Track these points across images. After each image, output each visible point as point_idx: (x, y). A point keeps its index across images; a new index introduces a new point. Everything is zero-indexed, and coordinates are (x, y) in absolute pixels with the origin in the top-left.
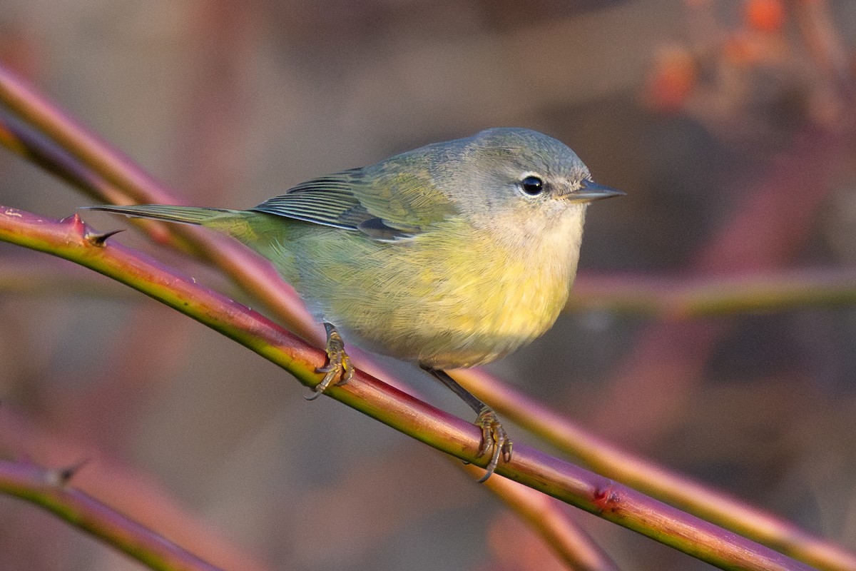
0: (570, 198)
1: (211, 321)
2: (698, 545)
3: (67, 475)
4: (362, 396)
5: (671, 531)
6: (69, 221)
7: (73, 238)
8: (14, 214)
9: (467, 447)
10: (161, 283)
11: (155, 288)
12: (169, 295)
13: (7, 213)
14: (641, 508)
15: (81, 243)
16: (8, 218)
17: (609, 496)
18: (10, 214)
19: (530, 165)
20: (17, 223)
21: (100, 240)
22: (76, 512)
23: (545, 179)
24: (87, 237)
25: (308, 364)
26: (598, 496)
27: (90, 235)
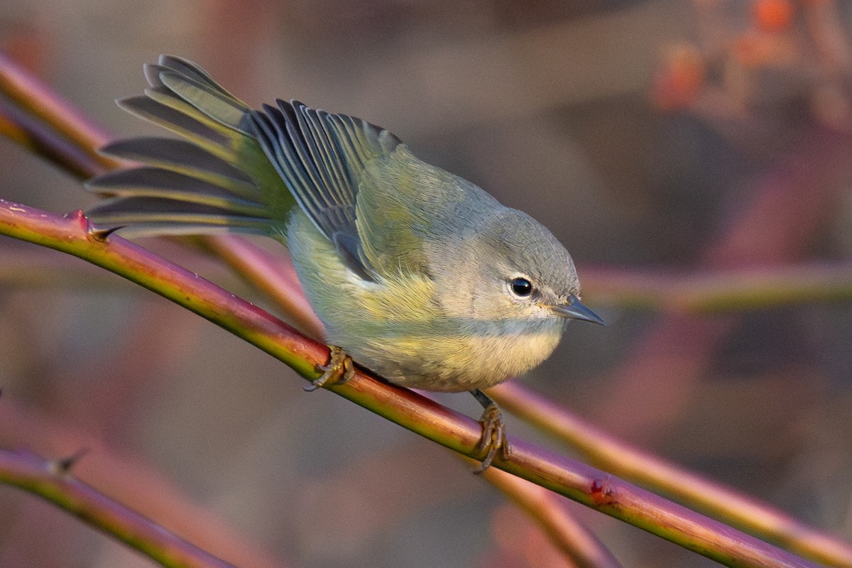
0: (553, 310)
1: (213, 315)
2: (695, 538)
3: (66, 465)
4: (361, 390)
5: (667, 525)
6: (72, 216)
7: (77, 232)
8: (18, 209)
9: (465, 441)
10: (162, 278)
11: (157, 282)
12: (172, 290)
13: (11, 208)
14: (638, 501)
15: (85, 238)
16: (11, 213)
17: (606, 489)
18: (14, 209)
19: (523, 266)
20: (22, 218)
21: (103, 236)
22: (73, 501)
23: (535, 285)
24: (90, 232)
25: (308, 358)
26: (595, 489)
27: (94, 230)
